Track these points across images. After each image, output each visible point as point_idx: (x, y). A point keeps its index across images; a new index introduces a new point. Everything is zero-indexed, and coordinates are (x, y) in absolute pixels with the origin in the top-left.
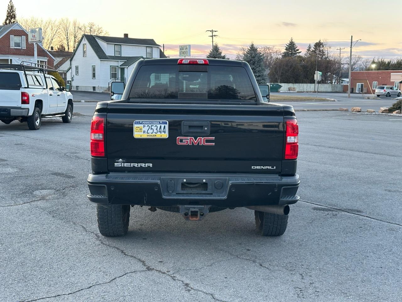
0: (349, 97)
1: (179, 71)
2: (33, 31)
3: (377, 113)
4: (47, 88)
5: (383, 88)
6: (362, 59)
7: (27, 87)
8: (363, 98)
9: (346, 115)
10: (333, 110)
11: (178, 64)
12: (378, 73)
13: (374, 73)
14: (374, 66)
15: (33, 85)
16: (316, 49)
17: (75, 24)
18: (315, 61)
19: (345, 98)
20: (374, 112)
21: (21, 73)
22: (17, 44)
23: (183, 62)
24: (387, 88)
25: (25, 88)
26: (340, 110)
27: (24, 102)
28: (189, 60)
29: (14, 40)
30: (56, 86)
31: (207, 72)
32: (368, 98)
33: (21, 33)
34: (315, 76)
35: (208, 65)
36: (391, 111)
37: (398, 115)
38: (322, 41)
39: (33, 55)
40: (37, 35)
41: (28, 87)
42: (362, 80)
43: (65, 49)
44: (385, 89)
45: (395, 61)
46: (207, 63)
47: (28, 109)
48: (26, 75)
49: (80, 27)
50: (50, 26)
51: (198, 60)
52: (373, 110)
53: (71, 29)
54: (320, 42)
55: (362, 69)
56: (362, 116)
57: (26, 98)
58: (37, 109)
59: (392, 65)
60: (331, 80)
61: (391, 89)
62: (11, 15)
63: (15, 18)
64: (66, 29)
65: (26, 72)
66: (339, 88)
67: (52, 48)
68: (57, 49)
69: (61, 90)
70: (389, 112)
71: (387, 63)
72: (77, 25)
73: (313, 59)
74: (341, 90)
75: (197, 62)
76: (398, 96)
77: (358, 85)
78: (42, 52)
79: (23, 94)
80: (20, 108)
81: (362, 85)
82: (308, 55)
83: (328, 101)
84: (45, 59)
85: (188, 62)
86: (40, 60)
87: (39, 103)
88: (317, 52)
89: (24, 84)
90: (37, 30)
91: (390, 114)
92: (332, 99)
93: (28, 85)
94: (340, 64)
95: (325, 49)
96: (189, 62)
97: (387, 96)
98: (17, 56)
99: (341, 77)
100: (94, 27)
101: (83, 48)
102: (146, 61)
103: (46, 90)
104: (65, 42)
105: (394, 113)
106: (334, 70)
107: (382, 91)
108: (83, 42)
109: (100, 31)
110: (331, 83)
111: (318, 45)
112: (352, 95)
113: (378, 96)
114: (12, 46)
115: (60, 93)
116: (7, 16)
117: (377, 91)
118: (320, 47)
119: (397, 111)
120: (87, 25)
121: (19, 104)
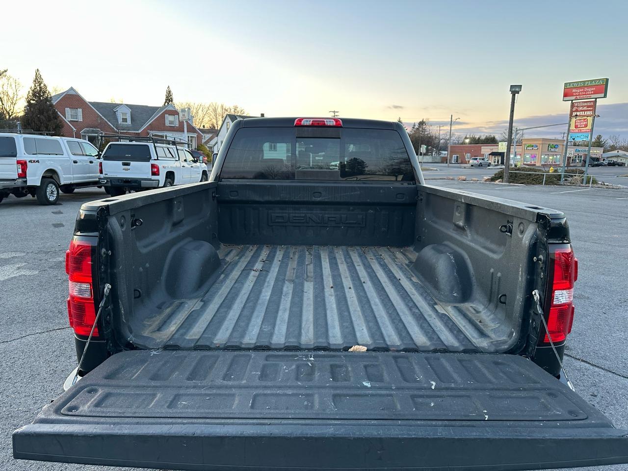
0: (448, 167)
1: (297, 137)
2: (183, 111)
3: (481, 182)
4: (179, 160)
5: (476, 159)
6: (455, 135)
7: (156, 159)
8: (460, 168)
9: (454, 184)
10: (441, 179)
11: (296, 126)
12: (471, 147)
13: (468, 147)
14: (467, 141)
15: (164, 157)
16: (419, 127)
17: (222, 106)
18: (419, 137)
19: (445, 168)
20: (478, 181)
21: (151, 145)
22: (171, 122)
23: (303, 123)
24: (480, 159)
25: (155, 160)
26: (447, 179)
27: (154, 174)
28: (312, 120)
29: (169, 118)
30: (190, 158)
31: (340, 138)
32: (465, 168)
33: (174, 113)
34: (421, 149)
35: (341, 127)
36: (493, 179)
37: (501, 183)
38: (424, 120)
39: (183, 131)
40: (186, 114)
41: (158, 159)
42: (458, 152)
43: (215, 128)
44: (478, 160)
45: (483, 138)
46: (340, 124)
47: (159, 180)
48: (155, 147)
49: (227, 109)
50: (201, 109)
51: (325, 120)
52: (477, 179)
53: (219, 111)
54: (423, 121)
55: (455, 143)
56: (469, 185)
57: (156, 170)
58: (169, 180)
59: (482, 140)
60: (432, 153)
61: (483, 160)
62: (169, 99)
63: (172, 101)
64: (215, 110)
65: (155, 144)
66: (438, 159)
67: (204, 126)
68: (209, 127)
69: (195, 162)
70: (491, 181)
71: (477, 138)
72: (224, 107)
73: (417, 135)
74: (440, 161)
75: (325, 124)
76: (489, 166)
77: (454, 156)
78: (191, 129)
79: (153, 166)
80: (150, 180)
81: (457, 157)
82: (413, 132)
83: (432, 170)
84: (195, 135)
85: (311, 122)
86: (190, 135)
87: (170, 175)
88: (421, 129)
89: (154, 156)
90: (187, 109)
91: (493, 183)
92: (435, 169)
93: (158, 158)
94: (439, 140)
95: (427, 128)
96: (312, 124)
97: (479, 166)
98: (171, 132)
99: (440, 150)
100: (238, 109)
101: (227, 126)
102: (245, 121)
103: (178, 162)
104: (214, 121)
105: (497, 182)
106: (434, 144)
107: (475, 162)
108: (226, 121)
109: (242, 113)
110: (432, 155)
111: (422, 123)
112: (450, 165)
113: (472, 166)
114: (167, 124)
115: (194, 165)
116: (166, 100)
117: (471, 161)
118: (422, 125)
119: (500, 180)
120: (232, 107)
121: (150, 176)
